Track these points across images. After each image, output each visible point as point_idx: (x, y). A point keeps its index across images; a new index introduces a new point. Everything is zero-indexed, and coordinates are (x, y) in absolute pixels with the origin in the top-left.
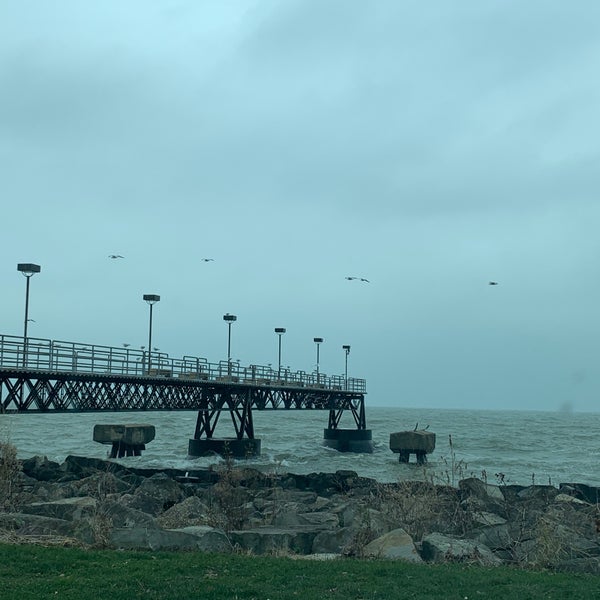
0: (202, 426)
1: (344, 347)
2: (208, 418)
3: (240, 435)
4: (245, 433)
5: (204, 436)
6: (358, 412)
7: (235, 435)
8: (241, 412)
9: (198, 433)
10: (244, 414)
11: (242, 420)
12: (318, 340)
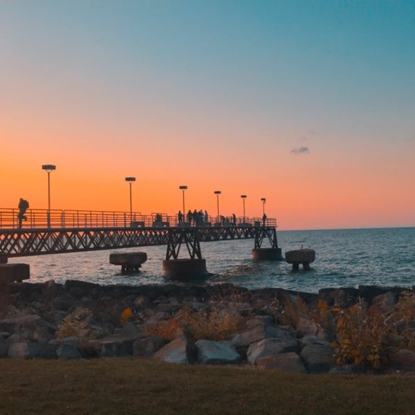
0: (170, 253)
1: (262, 199)
2: (174, 248)
3: (192, 257)
4: (196, 255)
5: (172, 258)
6: (272, 238)
7: (189, 258)
8: (193, 243)
9: (168, 257)
10: (195, 244)
11: (194, 247)
12: (244, 196)
